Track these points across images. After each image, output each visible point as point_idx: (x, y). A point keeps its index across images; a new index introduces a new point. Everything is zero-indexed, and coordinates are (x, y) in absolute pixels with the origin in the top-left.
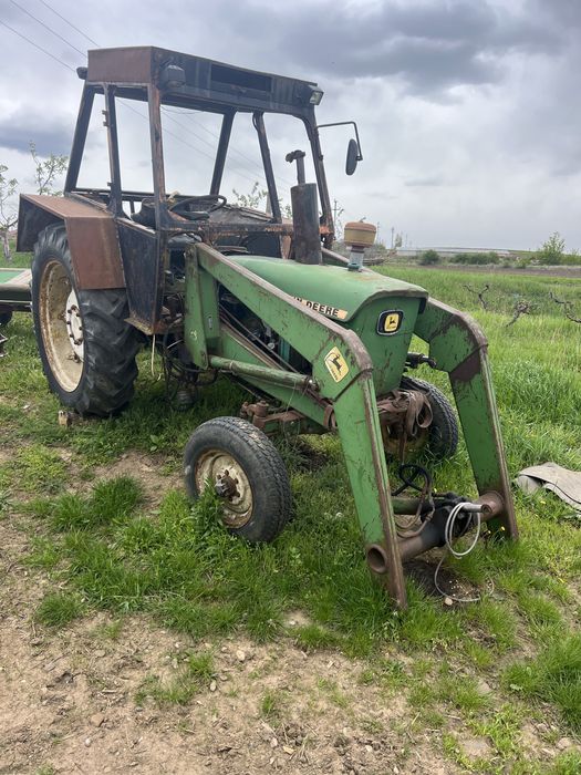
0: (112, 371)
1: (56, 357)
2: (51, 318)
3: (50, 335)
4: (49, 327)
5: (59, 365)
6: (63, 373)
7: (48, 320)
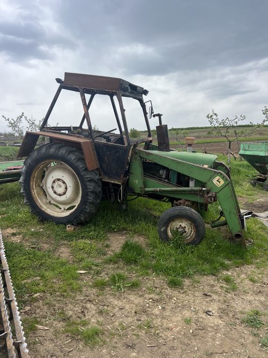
0: (97, 202)
1: (41, 204)
2: (36, 187)
3: (36, 194)
4: (35, 191)
5: (45, 207)
6: (49, 210)
7: (34, 188)
